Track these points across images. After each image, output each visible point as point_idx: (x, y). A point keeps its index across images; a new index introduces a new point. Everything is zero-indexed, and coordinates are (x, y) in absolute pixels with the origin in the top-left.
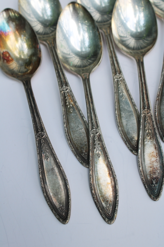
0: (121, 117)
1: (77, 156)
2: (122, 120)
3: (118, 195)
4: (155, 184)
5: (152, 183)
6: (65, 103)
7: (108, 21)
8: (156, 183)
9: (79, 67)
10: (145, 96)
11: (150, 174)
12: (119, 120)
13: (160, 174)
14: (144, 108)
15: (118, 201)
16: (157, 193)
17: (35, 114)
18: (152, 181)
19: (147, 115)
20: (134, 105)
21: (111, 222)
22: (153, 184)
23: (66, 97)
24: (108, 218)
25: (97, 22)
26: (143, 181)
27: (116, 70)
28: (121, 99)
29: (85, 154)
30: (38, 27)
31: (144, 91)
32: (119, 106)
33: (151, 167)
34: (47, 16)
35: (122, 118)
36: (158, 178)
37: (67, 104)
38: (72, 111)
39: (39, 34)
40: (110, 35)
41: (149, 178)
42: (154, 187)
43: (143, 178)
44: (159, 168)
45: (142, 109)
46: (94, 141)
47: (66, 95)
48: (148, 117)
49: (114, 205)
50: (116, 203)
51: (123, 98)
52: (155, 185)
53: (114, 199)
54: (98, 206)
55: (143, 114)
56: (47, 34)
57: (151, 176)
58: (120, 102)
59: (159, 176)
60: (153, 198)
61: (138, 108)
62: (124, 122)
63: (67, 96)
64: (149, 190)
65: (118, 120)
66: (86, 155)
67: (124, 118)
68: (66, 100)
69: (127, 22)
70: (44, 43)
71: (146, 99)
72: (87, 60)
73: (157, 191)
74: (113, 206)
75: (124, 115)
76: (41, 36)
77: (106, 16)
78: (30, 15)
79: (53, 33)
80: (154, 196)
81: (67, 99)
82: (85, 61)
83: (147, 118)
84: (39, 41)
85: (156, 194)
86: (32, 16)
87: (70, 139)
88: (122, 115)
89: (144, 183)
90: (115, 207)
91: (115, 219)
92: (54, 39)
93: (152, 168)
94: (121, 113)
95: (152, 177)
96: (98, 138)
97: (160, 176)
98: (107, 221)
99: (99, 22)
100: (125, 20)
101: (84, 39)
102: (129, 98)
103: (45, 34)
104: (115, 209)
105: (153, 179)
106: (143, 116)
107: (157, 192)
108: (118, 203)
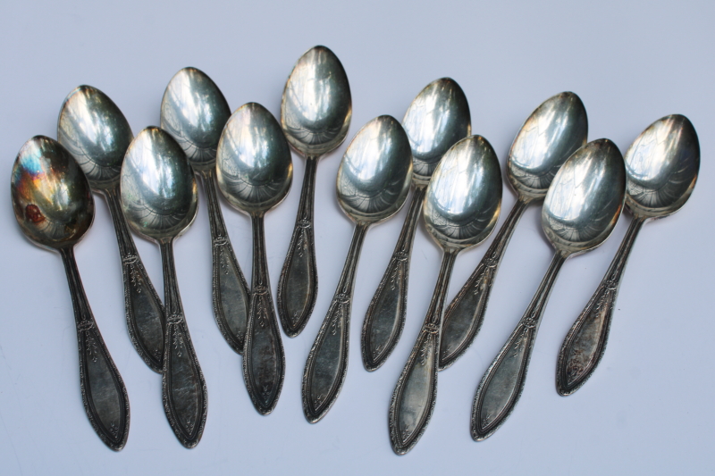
0: (221, 300)
1: (144, 356)
2: (222, 305)
3: (206, 408)
4: (267, 391)
5: (263, 391)
6: (130, 279)
7: (211, 159)
8: (269, 391)
9: (157, 227)
10: (260, 267)
11: (260, 378)
12: (217, 304)
13: (276, 378)
14: (257, 284)
16: (269, 404)
17: (78, 295)
18: (262, 389)
19: (262, 294)
20: (244, 283)
21: (192, 445)
23: (131, 271)
24: (187, 440)
25: (191, 159)
27: (218, 230)
28: (222, 273)
29: (157, 353)
30: (89, 166)
31: (260, 260)
32: (220, 283)
33: (262, 368)
34: (105, 145)
35: (222, 302)
36: (272, 384)
37: (133, 281)
38: (140, 292)
39: (91, 178)
40: (211, 179)
41: (258, 383)
42: (264, 395)
43: (249, 384)
44: (275, 370)
45: (254, 286)
46: (173, 331)
49: (198, 421)
50: (202, 420)
51: (227, 272)
53: (200, 414)
54: (172, 424)
55: (256, 293)
56: (107, 179)
58: (220, 278)
60: (262, 410)
61: (249, 286)
62: (225, 307)
63: (133, 269)
64: (257, 400)
66: (159, 355)
67: (225, 302)
68: (130, 276)
69: (240, 153)
70: (101, 192)
71: (262, 271)
72: (171, 217)
73: (269, 401)
74: (197, 424)
76: (95, 182)
77: (207, 151)
78: (75, 143)
79: (116, 178)
80: (264, 408)
81: (132, 274)
82: (166, 218)
83: (261, 298)
84: (92, 190)
85: (267, 405)
86: (80, 144)
87: (134, 333)
89: (250, 390)
91: (199, 440)
92: (118, 187)
93: (263, 370)
94: (222, 293)
95: (263, 382)
96: (180, 328)
97: (275, 381)
98: (186, 443)
99: (195, 160)
100: (238, 150)
101: (165, 175)
102: (236, 272)
103: (101, 179)
104: (199, 427)
105: (264, 385)
106: (256, 296)
108: (205, 419)
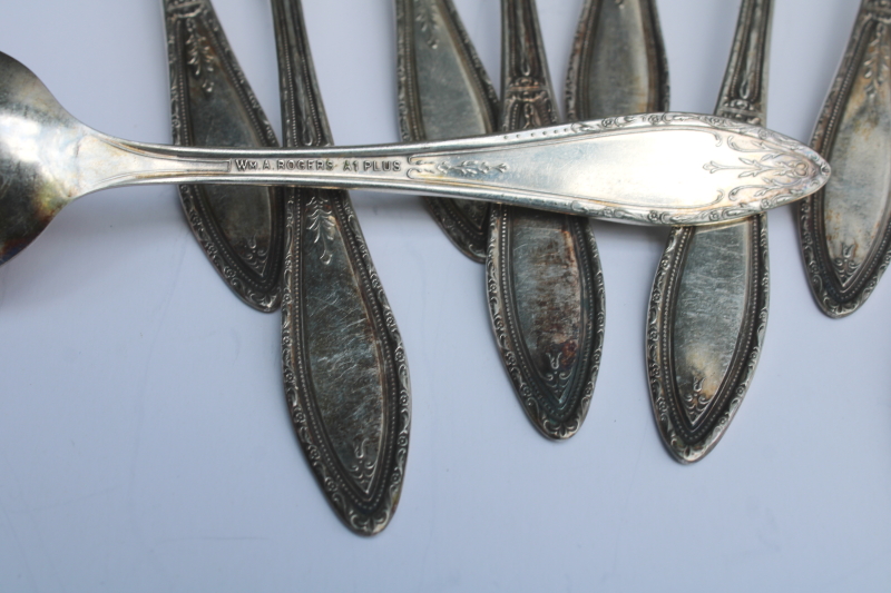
0: (421, 116)
1: (222, 263)
2: (423, 127)
3: (406, 413)
4: (560, 371)
5: (547, 369)
6: (186, 57)
8: (566, 367)
10: (523, 30)
11: (538, 332)
12: (412, 124)
13: (581, 332)
14: (517, 73)
15: (407, 436)
16: (567, 409)
18: (547, 361)
19: (531, 100)
20: (478, 72)
21: (372, 526)
22: (552, 371)
23: (188, 38)
24: (358, 510)
26: (507, 358)
28: (421, 46)
29: (256, 256)
31: (520, 13)
32: (416, 72)
33: (542, 304)
35: (425, 119)
36: (572, 349)
37: (192, 61)
38: (210, 90)
41: (532, 346)
42: (553, 382)
43: (507, 348)
44: (579, 309)
45: (508, 80)
47: (190, 30)
48: (532, 107)
49: (387, 454)
50: (396, 447)
51: (433, 43)
52: (556, 377)
53: (390, 431)
54: (314, 460)
55: (514, 98)
57: (543, 340)
58: (418, 59)
59: (576, 341)
60: (548, 425)
61: (494, 79)
63: (194, 31)
64: (533, 396)
65: (408, 125)
66: (263, 258)
67: (433, 119)
68: (186, 49)
71: (528, 40)
73: (568, 401)
74: (386, 459)
75: (432, 107)
80: (554, 419)
81: (191, 44)
83: (529, 111)
85: (564, 412)
87: (195, 197)
88: (424, 108)
89: (511, 366)
90: (394, 463)
91: (393, 511)
93: (545, 308)
94: (422, 98)
95: (548, 343)
97: (580, 341)
98: (356, 521)
102: (457, 45)
104: (392, 471)
105: (551, 352)
106: (515, 104)
107: (569, 405)
108: (407, 447)
